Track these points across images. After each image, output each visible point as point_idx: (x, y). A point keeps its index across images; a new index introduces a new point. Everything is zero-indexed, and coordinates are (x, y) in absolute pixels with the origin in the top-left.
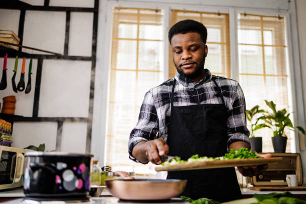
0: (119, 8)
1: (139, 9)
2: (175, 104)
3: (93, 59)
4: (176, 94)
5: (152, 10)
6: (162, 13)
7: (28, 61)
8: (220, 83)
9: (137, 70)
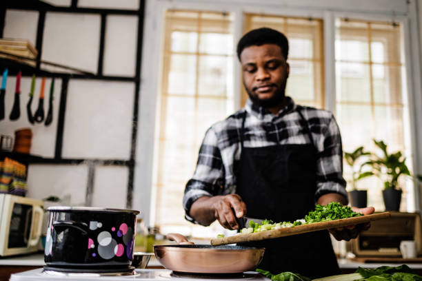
0: (173, 11)
1: (200, 12)
2: (247, 144)
3: (136, 80)
4: (248, 130)
5: (217, 13)
6: (232, 17)
7: (48, 82)
8: (307, 115)
9: (197, 96)
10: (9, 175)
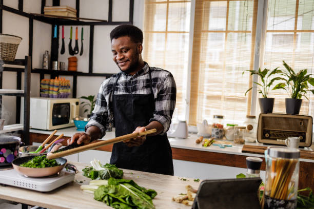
7: (80, 27)
8: (154, 75)
9: (166, 32)
10: (57, 86)
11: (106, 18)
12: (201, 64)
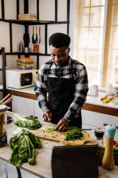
8: (74, 66)
9: (89, 27)
10: (25, 63)
11: (54, 20)
12: (110, 48)
